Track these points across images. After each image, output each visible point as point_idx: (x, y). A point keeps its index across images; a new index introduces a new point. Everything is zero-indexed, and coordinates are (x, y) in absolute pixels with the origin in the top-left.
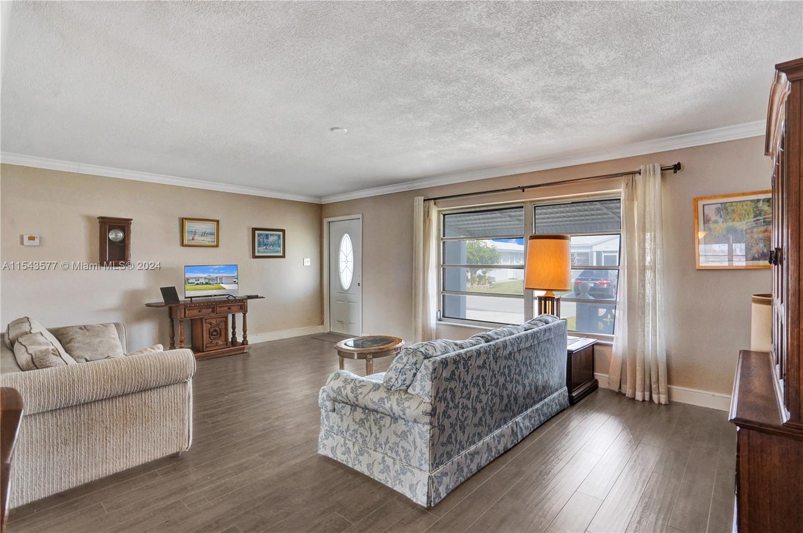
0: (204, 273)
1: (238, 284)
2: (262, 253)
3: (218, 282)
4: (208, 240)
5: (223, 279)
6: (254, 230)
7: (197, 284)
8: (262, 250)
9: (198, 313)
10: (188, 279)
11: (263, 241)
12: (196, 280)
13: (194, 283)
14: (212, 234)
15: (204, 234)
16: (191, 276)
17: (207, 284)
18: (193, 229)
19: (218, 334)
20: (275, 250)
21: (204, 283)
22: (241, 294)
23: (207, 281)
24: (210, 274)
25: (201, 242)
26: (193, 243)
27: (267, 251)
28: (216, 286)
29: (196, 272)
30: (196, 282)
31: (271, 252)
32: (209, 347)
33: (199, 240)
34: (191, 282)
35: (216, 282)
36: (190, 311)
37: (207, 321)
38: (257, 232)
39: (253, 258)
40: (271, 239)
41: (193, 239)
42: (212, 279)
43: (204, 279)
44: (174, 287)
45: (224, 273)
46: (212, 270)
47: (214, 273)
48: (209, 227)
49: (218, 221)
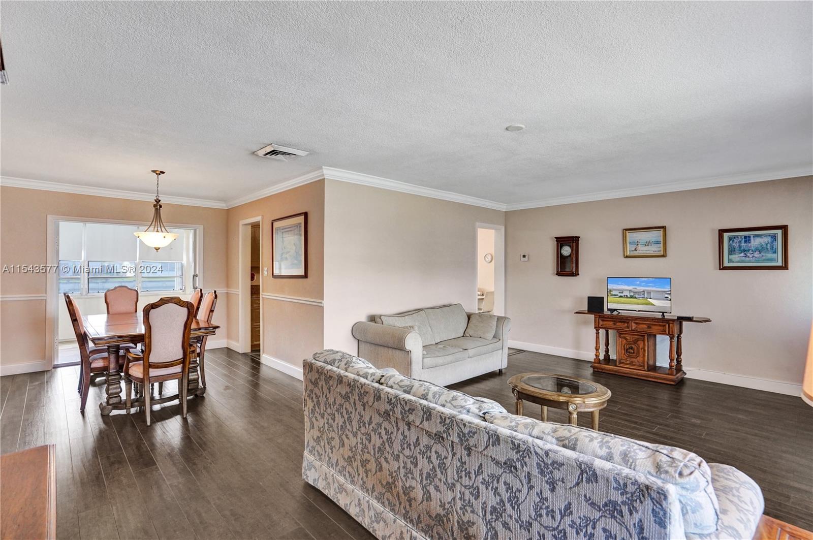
0: (629, 285)
1: (670, 300)
2: (738, 262)
3: (646, 297)
4: (653, 249)
5: (652, 293)
6: (721, 232)
7: (621, 297)
8: (738, 259)
9: (612, 326)
10: (611, 291)
11: (740, 247)
12: (620, 293)
13: (617, 295)
14: (658, 243)
15: (647, 244)
16: (614, 288)
17: (631, 297)
18: (636, 240)
19: (634, 353)
20: (764, 258)
21: (629, 296)
22: (675, 313)
23: (632, 294)
24: (637, 287)
25: (645, 252)
26: (636, 253)
27: (747, 259)
28: (641, 301)
29: (620, 283)
30: (620, 295)
31: (758, 261)
32: (623, 363)
33: (642, 250)
34: (614, 294)
35: (642, 296)
36: (605, 323)
37: (622, 335)
38: (726, 235)
39: (720, 269)
40: (755, 243)
41: (635, 250)
42: (639, 293)
43: (628, 292)
44: (603, 297)
45: (652, 286)
46: (638, 283)
47: (641, 286)
48: (657, 235)
49: (664, 228)
